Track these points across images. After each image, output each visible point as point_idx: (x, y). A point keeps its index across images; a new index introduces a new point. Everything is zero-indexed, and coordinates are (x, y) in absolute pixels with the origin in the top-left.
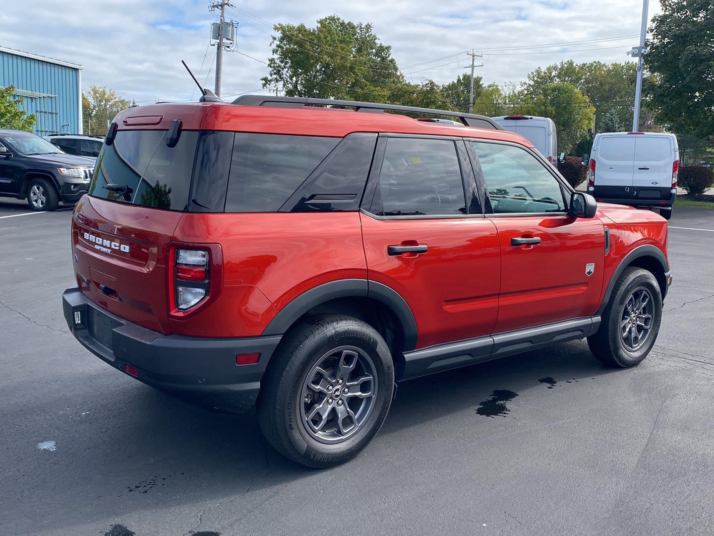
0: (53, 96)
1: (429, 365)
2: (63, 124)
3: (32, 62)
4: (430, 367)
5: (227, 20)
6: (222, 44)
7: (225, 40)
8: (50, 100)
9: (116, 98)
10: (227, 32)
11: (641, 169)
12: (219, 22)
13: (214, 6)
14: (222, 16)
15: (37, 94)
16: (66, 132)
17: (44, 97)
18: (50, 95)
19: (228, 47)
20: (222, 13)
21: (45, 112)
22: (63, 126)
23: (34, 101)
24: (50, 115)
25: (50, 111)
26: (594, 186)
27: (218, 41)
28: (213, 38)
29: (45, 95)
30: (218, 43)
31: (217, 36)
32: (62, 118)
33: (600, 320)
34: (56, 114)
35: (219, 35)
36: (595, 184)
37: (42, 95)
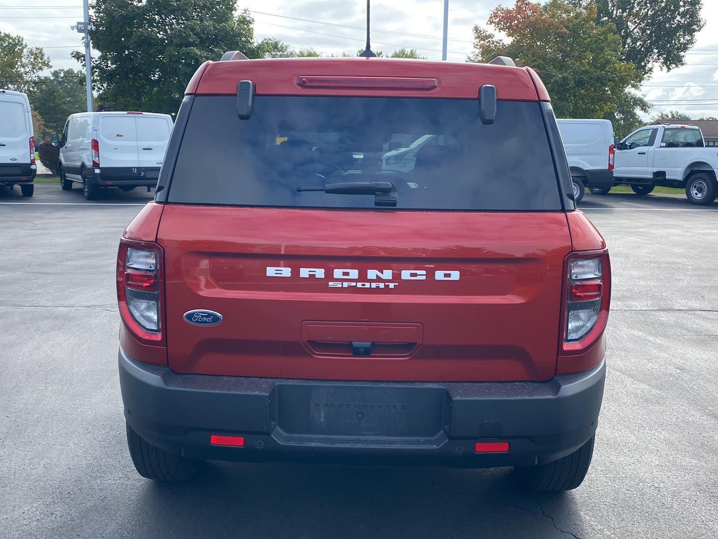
11: (145, 149)
26: (100, 168)
36: (101, 166)
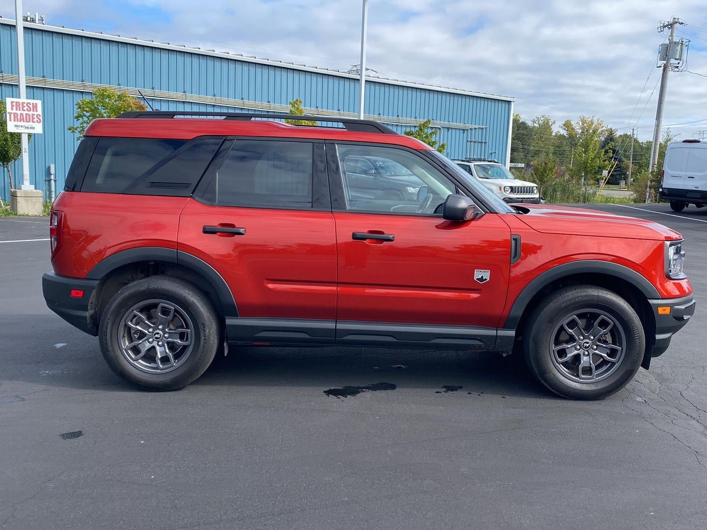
0: (484, 127)
1: (258, 333)
2: (491, 152)
3: (468, 98)
4: (257, 335)
5: (676, 39)
6: (669, 65)
7: (672, 61)
8: (480, 130)
9: (603, 127)
10: (674, 52)
12: (667, 42)
13: (664, 27)
14: (671, 36)
15: (469, 126)
16: (492, 159)
17: (475, 128)
18: (481, 127)
19: (677, 67)
20: (672, 33)
21: (476, 142)
22: (491, 154)
23: (466, 132)
24: (480, 144)
25: (480, 141)
27: (665, 62)
28: (660, 60)
29: (477, 126)
30: (665, 64)
31: (665, 56)
32: (490, 146)
33: (514, 335)
34: (485, 143)
35: (666, 56)
37: (474, 126)
